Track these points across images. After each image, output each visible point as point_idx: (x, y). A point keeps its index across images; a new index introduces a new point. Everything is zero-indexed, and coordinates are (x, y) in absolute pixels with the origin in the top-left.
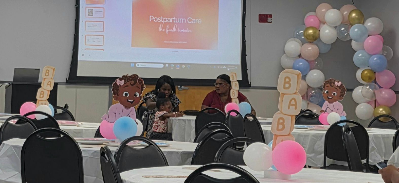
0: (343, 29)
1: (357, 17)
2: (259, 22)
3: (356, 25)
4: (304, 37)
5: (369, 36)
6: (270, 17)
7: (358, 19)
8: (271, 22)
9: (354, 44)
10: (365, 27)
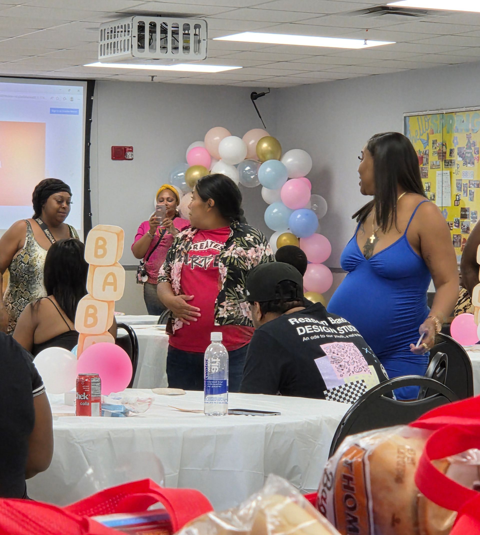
0: (248, 168)
1: (270, 148)
2: (113, 159)
3: (268, 161)
4: (185, 183)
5: (289, 179)
6: (129, 151)
7: (272, 152)
8: (132, 159)
9: (265, 193)
10: (283, 165)
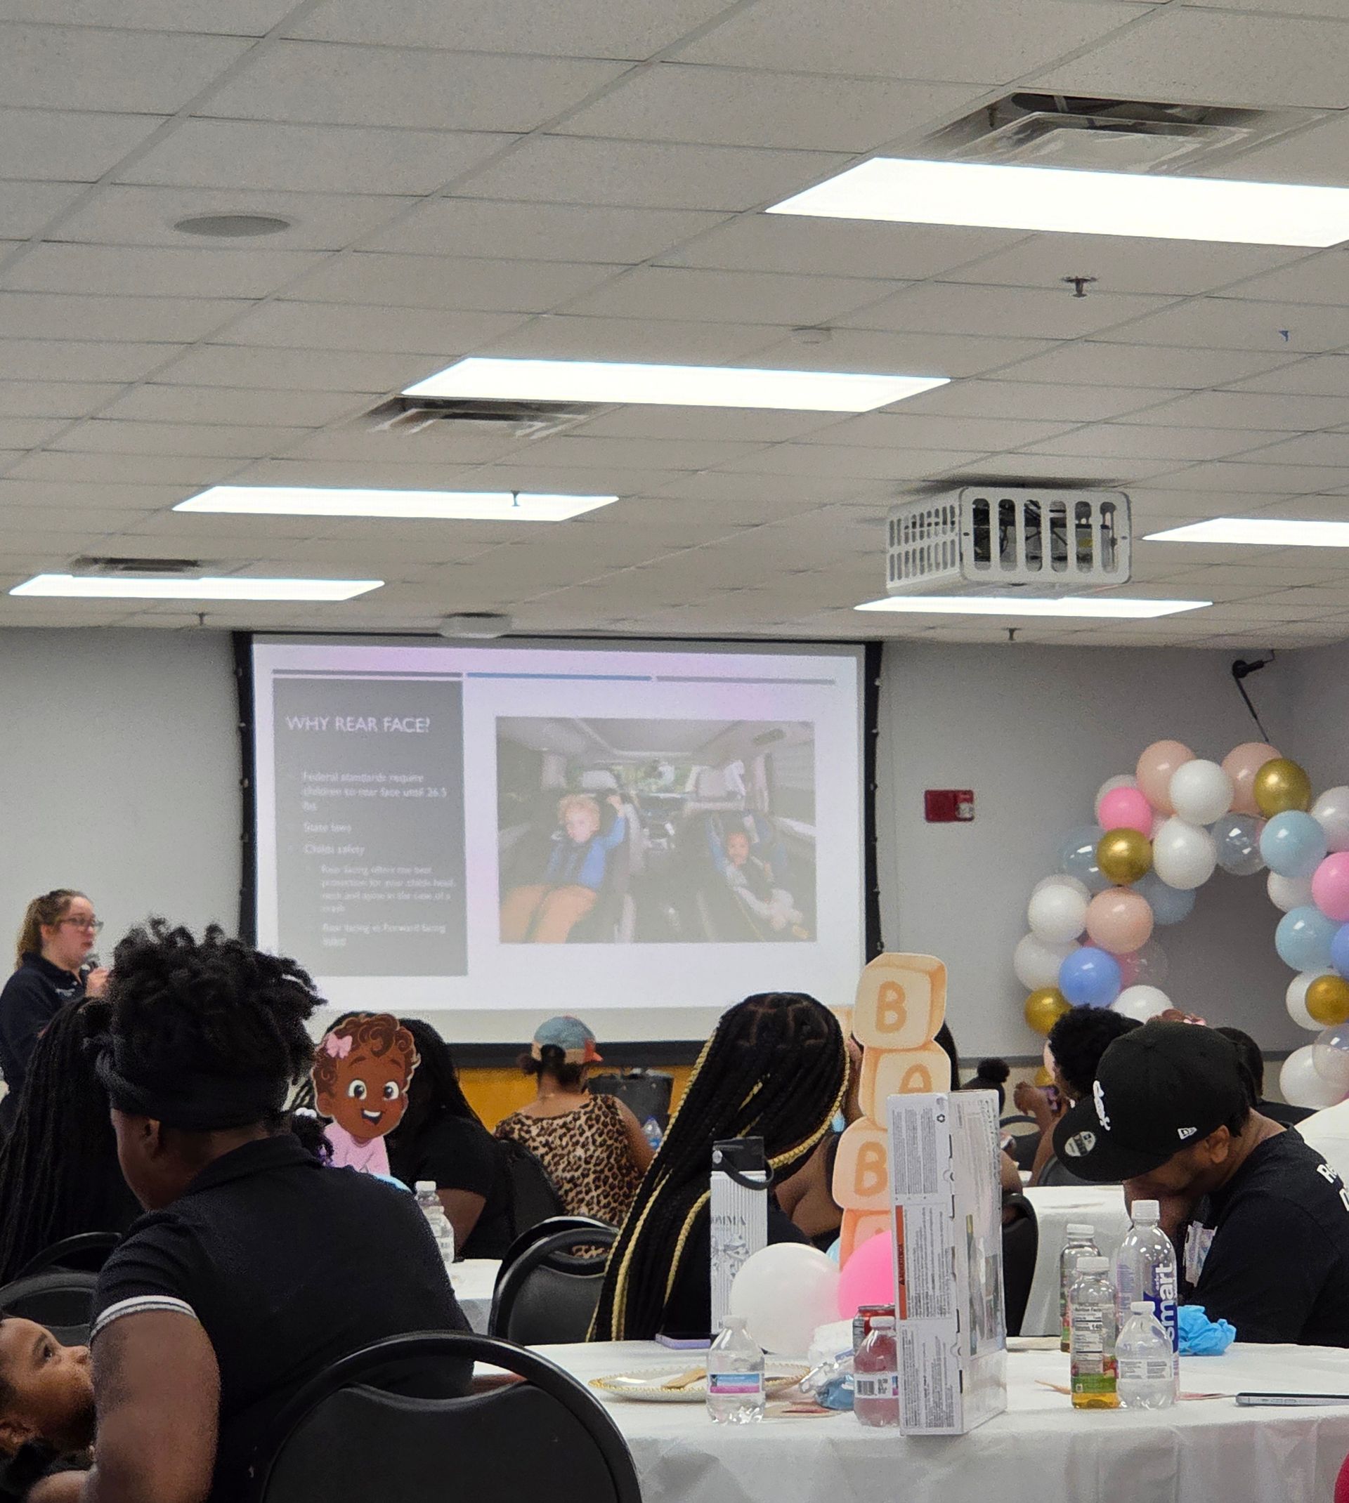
0: (1235, 832)
1: (1284, 785)
2: (928, 819)
3: (1283, 814)
4: (1096, 869)
5: (1329, 854)
6: (965, 800)
7: (1289, 793)
8: (971, 819)
9: (1277, 888)
10: (1315, 822)
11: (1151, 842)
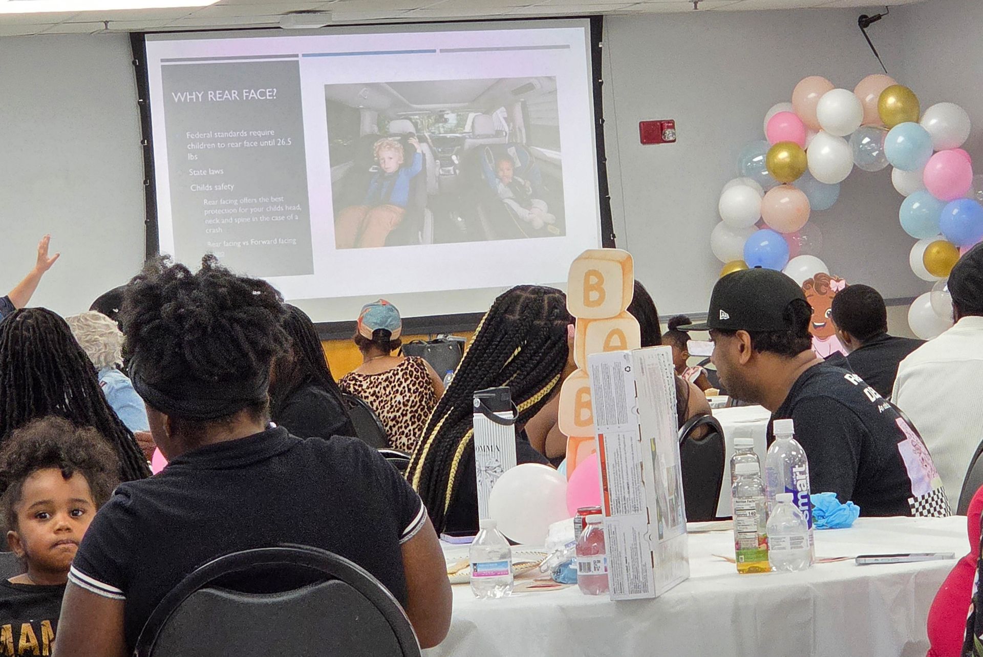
0: (866, 140)
1: (899, 104)
2: (642, 142)
3: (899, 125)
4: (767, 173)
5: (935, 152)
6: (669, 127)
7: (903, 111)
8: (674, 141)
9: (898, 179)
10: (923, 129)
11: (806, 151)
